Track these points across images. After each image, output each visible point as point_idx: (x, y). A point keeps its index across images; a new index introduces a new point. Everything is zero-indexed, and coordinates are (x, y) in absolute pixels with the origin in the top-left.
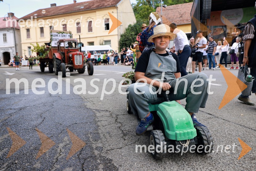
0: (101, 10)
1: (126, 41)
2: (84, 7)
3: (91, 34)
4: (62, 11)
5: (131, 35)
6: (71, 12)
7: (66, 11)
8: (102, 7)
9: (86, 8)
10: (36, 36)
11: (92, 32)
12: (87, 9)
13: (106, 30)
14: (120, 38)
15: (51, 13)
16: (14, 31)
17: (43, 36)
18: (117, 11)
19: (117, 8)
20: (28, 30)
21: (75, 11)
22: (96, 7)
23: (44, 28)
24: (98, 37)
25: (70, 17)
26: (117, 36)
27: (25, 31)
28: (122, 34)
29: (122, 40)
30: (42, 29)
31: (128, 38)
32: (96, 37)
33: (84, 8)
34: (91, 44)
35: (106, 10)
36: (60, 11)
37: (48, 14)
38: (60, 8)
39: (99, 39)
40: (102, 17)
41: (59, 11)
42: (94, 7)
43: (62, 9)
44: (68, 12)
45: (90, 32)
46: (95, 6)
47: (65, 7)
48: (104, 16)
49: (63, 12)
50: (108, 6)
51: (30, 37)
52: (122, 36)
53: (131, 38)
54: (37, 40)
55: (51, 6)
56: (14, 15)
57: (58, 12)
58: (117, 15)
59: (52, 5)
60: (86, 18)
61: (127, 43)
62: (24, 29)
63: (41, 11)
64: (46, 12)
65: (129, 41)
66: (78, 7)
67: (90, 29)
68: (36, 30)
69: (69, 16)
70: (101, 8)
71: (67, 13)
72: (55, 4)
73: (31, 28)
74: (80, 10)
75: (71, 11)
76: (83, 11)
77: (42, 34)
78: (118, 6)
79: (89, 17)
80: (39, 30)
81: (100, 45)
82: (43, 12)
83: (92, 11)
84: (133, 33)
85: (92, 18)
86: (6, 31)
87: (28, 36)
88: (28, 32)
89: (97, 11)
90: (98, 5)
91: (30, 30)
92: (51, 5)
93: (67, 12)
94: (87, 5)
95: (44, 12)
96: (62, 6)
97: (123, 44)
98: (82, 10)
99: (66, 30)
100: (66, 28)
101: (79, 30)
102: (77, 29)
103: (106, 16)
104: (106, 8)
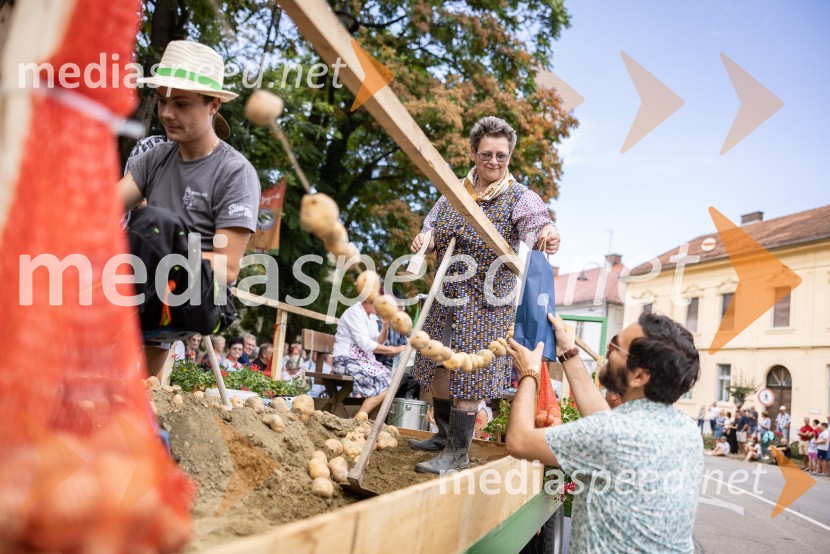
4: (780, 236)
6: (817, 238)
7: (798, 233)
16: (607, 311)
17: (695, 330)
20: (648, 308)
23: (700, 301)
25: (811, 257)
30: (693, 304)
36: (771, 238)
37: (723, 249)
38: (774, 227)
41: (768, 236)
43: (783, 229)
44: (801, 241)
47: (795, 220)
49: (782, 242)
55: (743, 222)
56: (620, 261)
57: (760, 242)
59: (746, 218)
63: (701, 244)
64: (717, 243)
68: (672, 307)
69: (805, 252)
71: (796, 241)
72: (760, 215)
75: (818, 234)
77: (691, 321)
80: (682, 308)
82: (706, 245)
86: (587, 310)
92: (743, 217)
93: (798, 238)
95: (711, 244)
96: (783, 218)
99: (788, 310)
100: (788, 299)
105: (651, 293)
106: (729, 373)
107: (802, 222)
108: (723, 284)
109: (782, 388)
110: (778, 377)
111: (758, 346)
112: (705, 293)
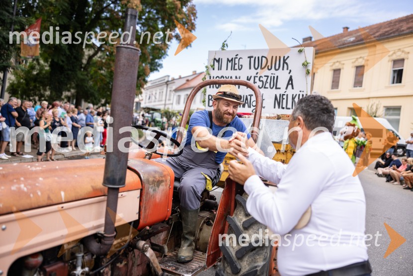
0: (389, 42)
2: (356, 38)
3: (358, 93)
8: (392, 35)
9: (357, 40)
11: (360, 88)
13: (393, 83)
21: (335, 47)
22: (378, 36)
24: (371, 99)
32: (369, 98)
33: (354, 40)
35: (400, 39)
39: (371, 101)
40: (389, 56)
42: (375, 37)
45: (358, 88)
46: (377, 34)
48: (394, 53)
50: (405, 32)
55: (303, 41)
60: (353, 60)
67: (358, 83)
70: (388, 38)
72: (310, 39)
74: (345, 44)
76: (348, 47)
79: (361, 58)
83: (368, 45)
85: (367, 58)
98: (346, 45)
101: (335, 84)
102: (333, 82)
103: (399, 53)
104: (399, 35)
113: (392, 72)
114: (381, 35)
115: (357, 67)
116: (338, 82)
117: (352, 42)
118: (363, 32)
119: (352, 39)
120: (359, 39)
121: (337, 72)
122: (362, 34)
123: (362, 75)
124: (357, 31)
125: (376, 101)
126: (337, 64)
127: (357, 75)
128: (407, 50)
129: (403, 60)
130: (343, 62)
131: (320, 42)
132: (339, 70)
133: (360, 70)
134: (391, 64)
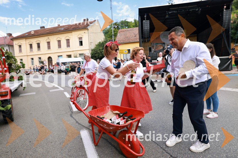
0: (76, 31)
1: (95, 54)
3: (69, 49)
5: (100, 49)
7: (50, 31)
8: (77, 29)
10: (27, 51)
12: (65, 30)
13: (80, 46)
14: (90, 52)
15: (38, 33)
16: (9, 47)
17: (32, 51)
18: (88, 32)
19: (88, 29)
20: (20, 46)
21: (56, 31)
23: (33, 45)
25: (53, 36)
26: (88, 50)
27: (18, 47)
28: (92, 49)
29: (92, 53)
30: (31, 46)
31: (97, 52)
32: (73, 51)
34: (69, 56)
35: (79, 31)
38: (46, 30)
39: (74, 52)
40: (77, 36)
42: (71, 29)
43: (48, 30)
45: (68, 48)
46: (72, 28)
48: (79, 35)
50: (81, 28)
51: (21, 52)
52: (92, 50)
53: (99, 51)
54: (27, 54)
56: (12, 35)
58: (88, 35)
60: (65, 37)
61: (96, 56)
62: (16, 45)
64: (34, 33)
65: (98, 54)
66: (60, 29)
67: (68, 46)
68: (26, 46)
70: (75, 30)
72: (44, 27)
73: (22, 44)
74: (60, 31)
76: (62, 32)
77: (31, 49)
78: (88, 28)
79: (67, 36)
80: (29, 46)
81: (75, 57)
82: (32, 32)
83: (69, 32)
84: (101, 48)
85: (70, 37)
87: (20, 51)
88: (20, 48)
89: (73, 32)
90: (74, 28)
91: (22, 46)
92: (41, 27)
93: (50, 32)
94: (67, 27)
95: (33, 32)
97: (93, 56)
99: (50, 46)
100: (50, 44)
101: (60, 46)
102: (58, 45)
103: (80, 35)
104: (79, 29)
105: (20, 43)
106: (41, 59)
107: (51, 29)
108: (37, 41)
109: (51, 61)
110: (50, 59)
111: (45, 53)
112: (33, 43)
113: (79, 42)
114: (73, 28)
115: (67, 40)
116: (61, 45)
117: (63, 30)
118: (66, 27)
119: (63, 29)
120: (65, 29)
121: (59, 41)
122: (66, 28)
123: (69, 43)
124: (63, 26)
125: (76, 52)
126: (59, 38)
127: (67, 43)
128: (82, 34)
129: (82, 38)
130: (61, 38)
131: (49, 29)
132: (60, 41)
133: (68, 41)
134: (78, 39)
